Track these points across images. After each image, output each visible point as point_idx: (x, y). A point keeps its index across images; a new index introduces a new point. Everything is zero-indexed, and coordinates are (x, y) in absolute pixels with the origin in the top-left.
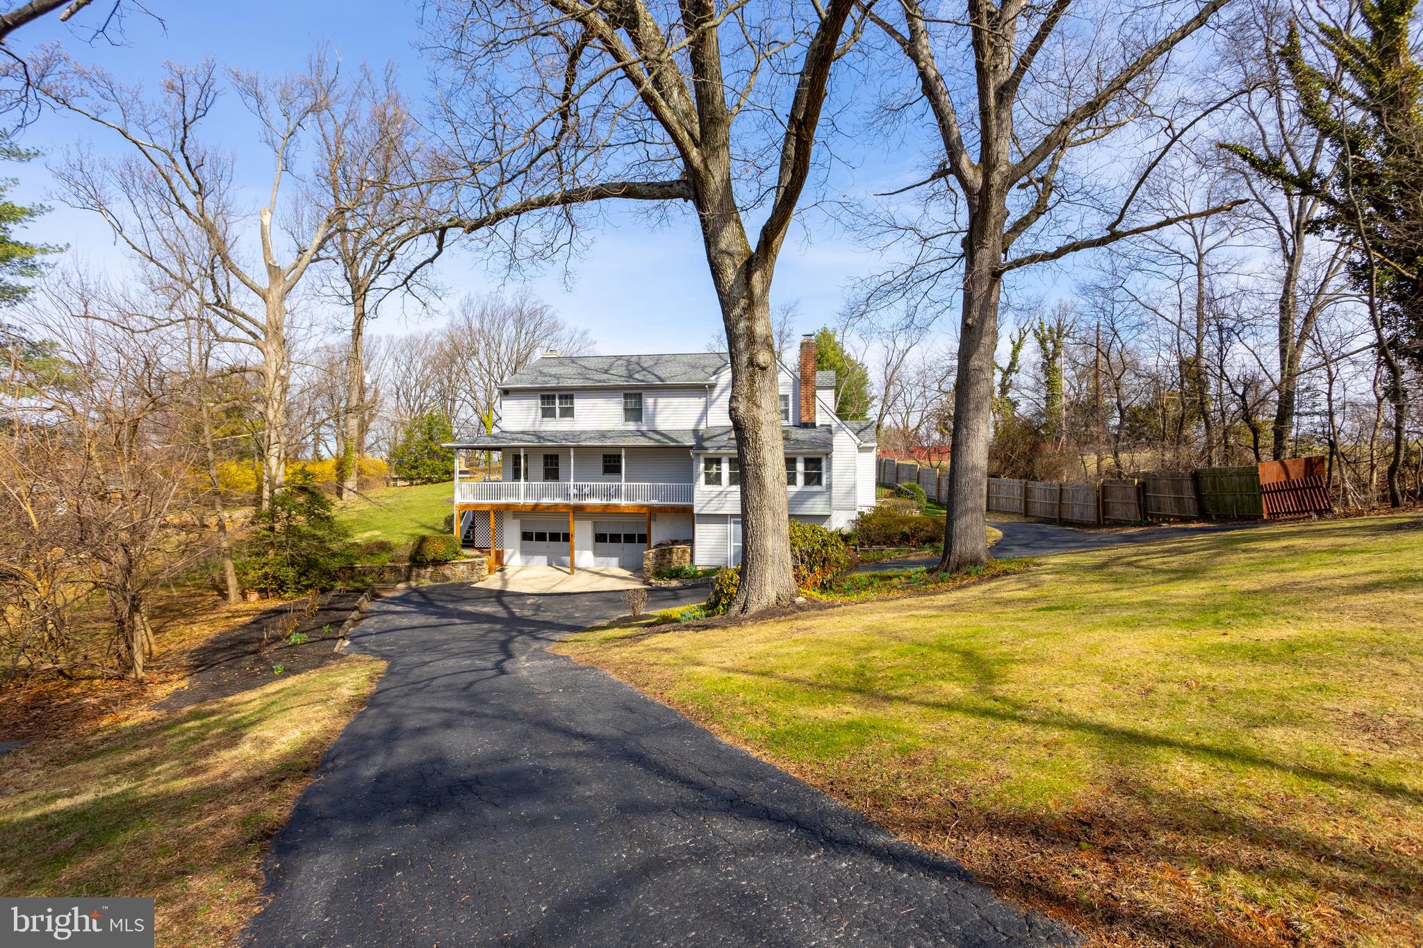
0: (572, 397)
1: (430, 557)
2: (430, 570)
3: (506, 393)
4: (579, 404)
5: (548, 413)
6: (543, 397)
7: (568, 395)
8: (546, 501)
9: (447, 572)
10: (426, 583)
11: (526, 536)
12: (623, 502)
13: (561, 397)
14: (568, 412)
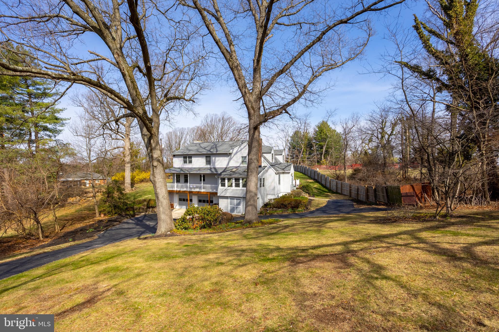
0: (191, 157)
1: (150, 205)
2: (151, 209)
3: (174, 156)
4: (194, 159)
5: (185, 162)
6: (184, 157)
7: (190, 156)
8: (182, 190)
9: (155, 210)
10: (150, 213)
11: (180, 200)
12: (203, 190)
13: (189, 157)
14: (190, 162)
